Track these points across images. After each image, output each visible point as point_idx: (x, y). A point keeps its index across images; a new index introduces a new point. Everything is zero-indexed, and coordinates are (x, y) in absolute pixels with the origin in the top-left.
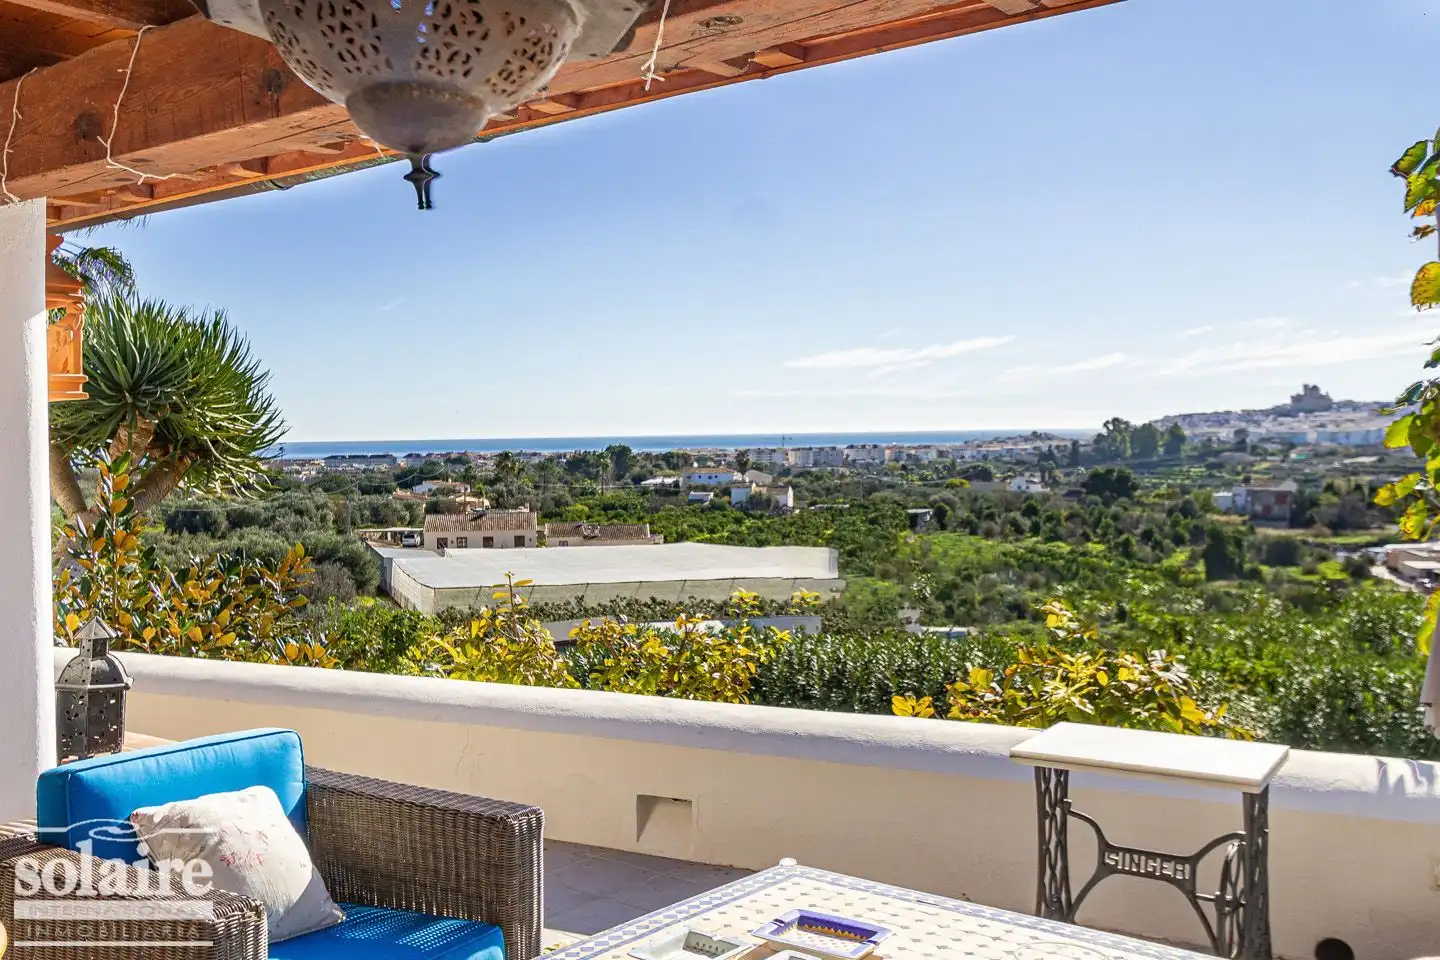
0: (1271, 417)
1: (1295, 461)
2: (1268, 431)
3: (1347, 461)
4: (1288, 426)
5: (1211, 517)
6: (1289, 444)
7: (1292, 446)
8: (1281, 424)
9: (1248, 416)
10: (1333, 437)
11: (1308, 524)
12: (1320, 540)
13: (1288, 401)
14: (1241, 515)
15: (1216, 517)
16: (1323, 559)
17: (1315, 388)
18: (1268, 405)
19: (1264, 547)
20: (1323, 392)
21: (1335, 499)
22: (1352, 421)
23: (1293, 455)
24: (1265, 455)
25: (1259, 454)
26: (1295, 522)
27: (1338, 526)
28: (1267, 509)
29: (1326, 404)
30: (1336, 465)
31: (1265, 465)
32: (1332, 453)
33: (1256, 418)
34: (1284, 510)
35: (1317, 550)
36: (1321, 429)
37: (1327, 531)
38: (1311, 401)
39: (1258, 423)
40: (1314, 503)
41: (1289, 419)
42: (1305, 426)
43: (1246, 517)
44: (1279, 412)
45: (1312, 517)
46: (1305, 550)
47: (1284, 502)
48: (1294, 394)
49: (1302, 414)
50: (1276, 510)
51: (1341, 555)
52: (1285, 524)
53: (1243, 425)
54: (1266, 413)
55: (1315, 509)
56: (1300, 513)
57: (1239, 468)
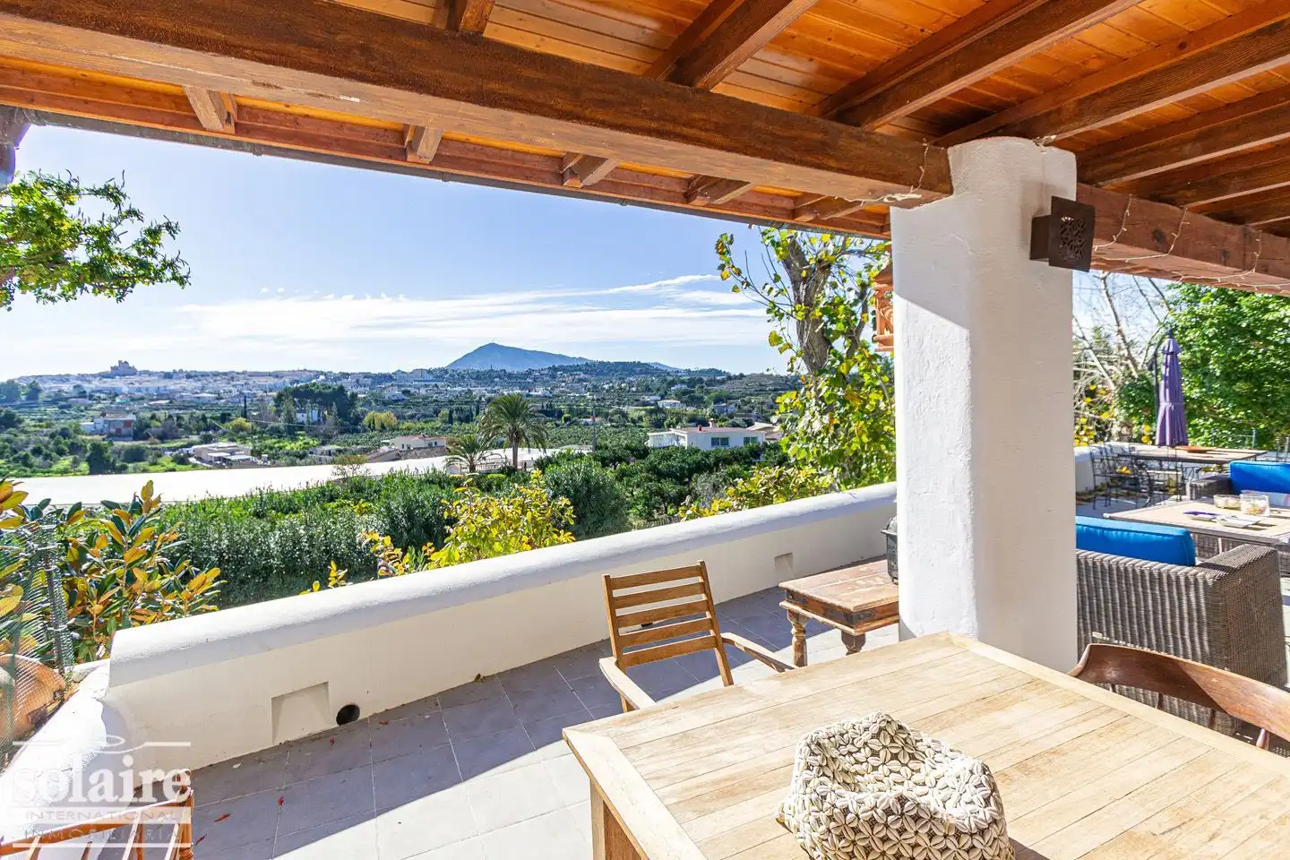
0: (98, 378)
1: (119, 403)
2: (97, 387)
3: (152, 403)
4: (109, 383)
5: (80, 437)
6: (113, 394)
7: (117, 395)
8: (105, 382)
9: (82, 377)
10: (139, 390)
11: (146, 438)
12: (154, 446)
13: (109, 370)
14: (101, 435)
15: (84, 437)
16: (160, 456)
17: (126, 362)
18: (96, 371)
19: (123, 452)
20: (131, 365)
21: (158, 424)
22: (149, 381)
23: (118, 400)
24: (99, 400)
25: (94, 400)
26: (136, 437)
27: (163, 437)
28: (119, 430)
29: (133, 372)
30: (145, 405)
31: (99, 406)
32: (142, 399)
33: (88, 379)
34: (130, 430)
35: (154, 452)
36: (131, 386)
37: (157, 441)
38: (123, 370)
39: (89, 382)
40: (148, 426)
41: (110, 380)
42: (120, 384)
43: (105, 436)
44: (103, 376)
45: (147, 434)
46: (147, 452)
47: (130, 426)
48: (113, 366)
49: (117, 377)
50: (124, 431)
51: (169, 453)
52: (131, 438)
53: (79, 382)
54: (94, 376)
55: (149, 429)
56: (140, 431)
57: (83, 408)
